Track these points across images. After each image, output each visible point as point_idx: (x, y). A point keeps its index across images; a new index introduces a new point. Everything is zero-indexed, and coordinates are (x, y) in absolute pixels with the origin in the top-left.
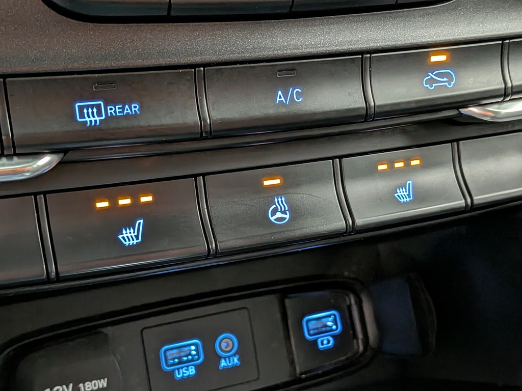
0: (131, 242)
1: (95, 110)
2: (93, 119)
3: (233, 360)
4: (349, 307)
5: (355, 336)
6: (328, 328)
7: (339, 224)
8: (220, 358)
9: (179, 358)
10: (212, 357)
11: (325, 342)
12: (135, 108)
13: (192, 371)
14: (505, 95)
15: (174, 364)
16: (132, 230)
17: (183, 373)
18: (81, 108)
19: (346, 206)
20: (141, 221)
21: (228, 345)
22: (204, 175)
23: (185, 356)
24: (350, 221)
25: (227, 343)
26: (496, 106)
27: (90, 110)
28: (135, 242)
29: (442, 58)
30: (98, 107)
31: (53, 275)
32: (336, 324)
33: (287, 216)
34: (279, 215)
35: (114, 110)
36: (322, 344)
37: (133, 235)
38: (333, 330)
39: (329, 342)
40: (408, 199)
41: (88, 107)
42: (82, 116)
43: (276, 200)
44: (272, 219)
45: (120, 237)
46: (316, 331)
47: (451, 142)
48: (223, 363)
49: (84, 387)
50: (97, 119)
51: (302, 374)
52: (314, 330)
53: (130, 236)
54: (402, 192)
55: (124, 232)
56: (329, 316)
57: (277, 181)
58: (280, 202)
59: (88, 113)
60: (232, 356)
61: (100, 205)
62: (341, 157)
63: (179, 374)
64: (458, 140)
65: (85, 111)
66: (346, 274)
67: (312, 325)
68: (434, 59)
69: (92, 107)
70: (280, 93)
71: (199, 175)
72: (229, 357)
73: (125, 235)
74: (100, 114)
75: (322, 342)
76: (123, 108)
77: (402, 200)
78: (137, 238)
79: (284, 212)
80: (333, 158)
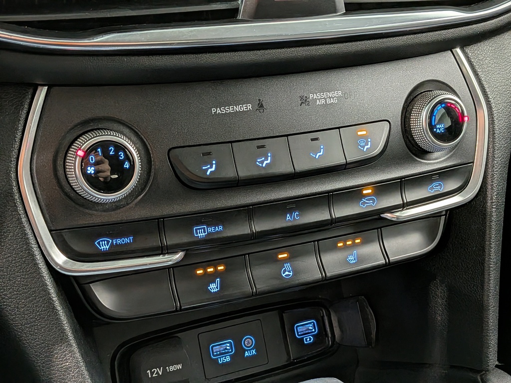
0: (215, 291)
1: (202, 230)
2: (201, 234)
3: (253, 352)
4: (323, 317)
5: (327, 335)
6: (310, 331)
7: (318, 275)
8: (245, 351)
9: (219, 351)
10: (240, 350)
11: (308, 340)
12: (221, 228)
13: (228, 359)
14: (403, 207)
15: (217, 355)
16: (214, 284)
17: (223, 360)
18: (196, 230)
19: (322, 267)
20: (219, 279)
21: (249, 343)
22: (248, 254)
23: (223, 350)
24: (324, 275)
25: (248, 341)
26: (399, 213)
27: (200, 231)
28: (216, 290)
29: (370, 191)
30: (204, 228)
31: (178, 308)
32: (315, 328)
33: (291, 274)
34: (287, 273)
35: (211, 229)
36: (306, 341)
37: (215, 287)
38: (313, 332)
39: (310, 339)
40: (354, 261)
41: (199, 229)
42: (197, 234)
43: (285, 265)
44: (284, 275)
45: (209, 288)
46: (302, 333)
47: (377, 229)
48: (247, 354)
49: (169, 369)
50: (204, 234)
51: (294, 360)
52: (301, 332)
53: (214, 287)
54: (351, 258)
55: (211, 285)
56: (310, 323)
57: (286, 255)
58: (287, 266)
59: (199, 232)
60: (251, 349)
61: (198, 272)
62: (318, 241)
63: (221, 361)
64: (381, 228)
65: (198, 231)
66: (320, 296)
67: (300, 329)
68: (365, 192)
69: (201, 229)
70: (288, 215)
71: (246, 254)
72: (250, 350)
73: (211, 287)
74: (205, 232)
75: (306, 339)
76: (215, 228)
77: (351, 262)
78: (217, 289)
79: (289, 272)
80: (314, 241)
